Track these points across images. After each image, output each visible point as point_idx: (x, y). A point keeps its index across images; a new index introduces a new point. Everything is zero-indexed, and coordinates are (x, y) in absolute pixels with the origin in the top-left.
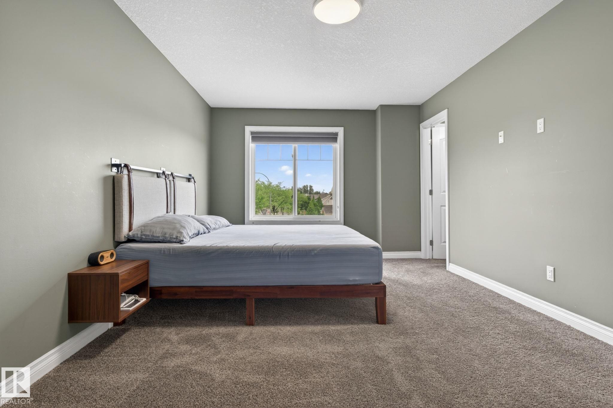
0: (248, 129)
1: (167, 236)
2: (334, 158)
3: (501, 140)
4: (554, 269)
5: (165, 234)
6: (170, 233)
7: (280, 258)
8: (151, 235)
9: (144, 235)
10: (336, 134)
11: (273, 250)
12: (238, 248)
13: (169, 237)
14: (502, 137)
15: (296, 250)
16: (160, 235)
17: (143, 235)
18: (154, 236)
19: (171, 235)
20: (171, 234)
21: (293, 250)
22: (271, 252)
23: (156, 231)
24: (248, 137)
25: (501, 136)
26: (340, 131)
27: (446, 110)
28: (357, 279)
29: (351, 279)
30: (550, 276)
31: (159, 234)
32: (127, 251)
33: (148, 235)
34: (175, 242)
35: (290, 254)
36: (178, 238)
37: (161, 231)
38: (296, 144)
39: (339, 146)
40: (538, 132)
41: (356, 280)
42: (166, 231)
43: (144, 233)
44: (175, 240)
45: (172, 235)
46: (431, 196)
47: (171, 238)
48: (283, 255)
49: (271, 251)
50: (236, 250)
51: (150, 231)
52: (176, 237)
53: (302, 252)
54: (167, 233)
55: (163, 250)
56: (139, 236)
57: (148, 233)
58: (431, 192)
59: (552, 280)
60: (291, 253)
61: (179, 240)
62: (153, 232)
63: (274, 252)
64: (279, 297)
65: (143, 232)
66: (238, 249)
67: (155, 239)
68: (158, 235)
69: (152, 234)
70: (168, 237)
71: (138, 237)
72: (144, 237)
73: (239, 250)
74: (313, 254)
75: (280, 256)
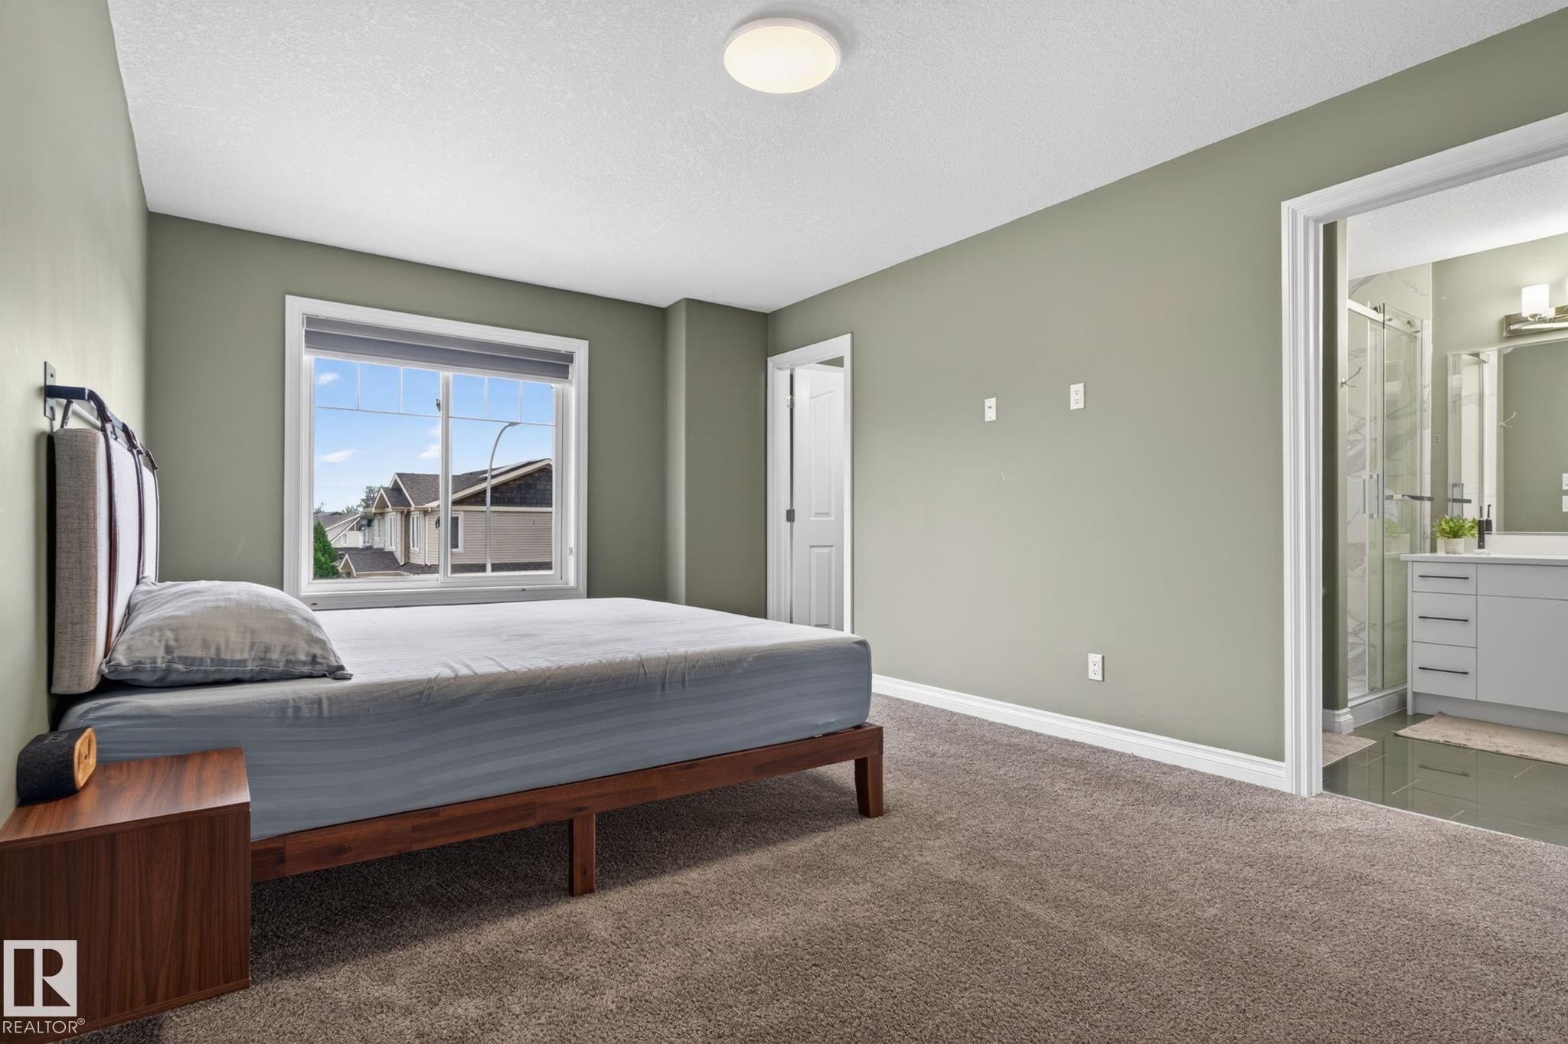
0: (298, 309)
1: (275, 656)
2: (557, 420)
3: (990, 415)
4: (1103, 657)
5: (267, 650)
6: (284, 647)
7: (663, 689)
8: (212, 660)
9: (183, 660)
10: (569, 358)
11: (645, 671)
12: (547, 675)
13: (284, 659)
14: (994, 409)
15: (699, 664)
16: (246, 655)
17: (176, 659)
18: (224, 662)
19: (289, 654)
20: (290, 649)
21: (694, 667)
22: (641, 677)
23: (227, 643)
24: (295, 331)
25: (990, 407)
26: (580, 349)
27: (848, 337)
28: (832, 720)
29: (820, 723)
30: (1094, 672)
31: (242, 651)
32: (136, 726)
33: (201, 660)
34: (310, 676)
35: (686, 678)
36: (319, 660)
37: (248, 642)
38: (449, 371)
39: (574, 389)
40: (1072, 408)
41: (831, 723)
42: (267, 638)
43: (176, 653)
44: (306, 670)
45: (294, 653)
46: (789, 523)
47: (288, 662)
48: (670, 682)
49: (638, 675)
50: (544, 682)
51: (205, 645)
52: (310, 659)
53: (714, 668)
54: (273, 647)
55: (294, 707)
56: (160, 664)
57: (197, 652)
58: (790, 516)
59: (1099, 678)
60: (689, 673)
61: (326, 668)
62: (218, 649)
63: (649, 676)
64: (662, 796)
65: (173, 648)
66: (549, 678)
67: (229, 672)
68: (238, 657)
69: (212, 653)
70: (278, 661)
71: (154, 670)
72: (181, 667)
73: (552, 680)
74: (740, 671)
75: (663, 684)
